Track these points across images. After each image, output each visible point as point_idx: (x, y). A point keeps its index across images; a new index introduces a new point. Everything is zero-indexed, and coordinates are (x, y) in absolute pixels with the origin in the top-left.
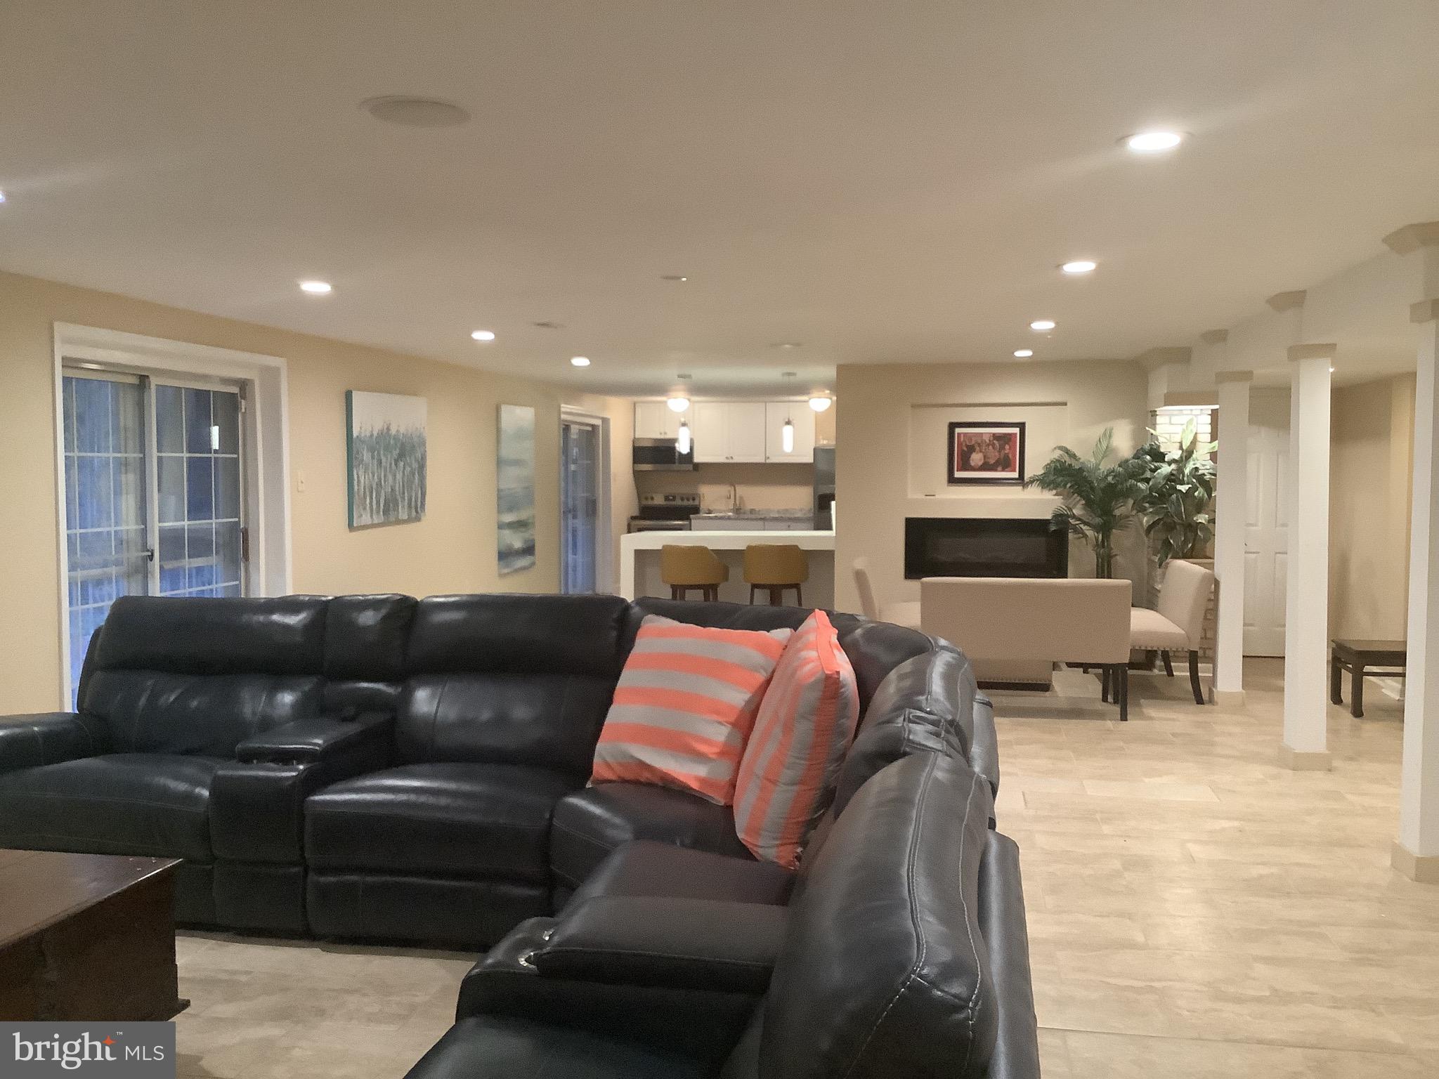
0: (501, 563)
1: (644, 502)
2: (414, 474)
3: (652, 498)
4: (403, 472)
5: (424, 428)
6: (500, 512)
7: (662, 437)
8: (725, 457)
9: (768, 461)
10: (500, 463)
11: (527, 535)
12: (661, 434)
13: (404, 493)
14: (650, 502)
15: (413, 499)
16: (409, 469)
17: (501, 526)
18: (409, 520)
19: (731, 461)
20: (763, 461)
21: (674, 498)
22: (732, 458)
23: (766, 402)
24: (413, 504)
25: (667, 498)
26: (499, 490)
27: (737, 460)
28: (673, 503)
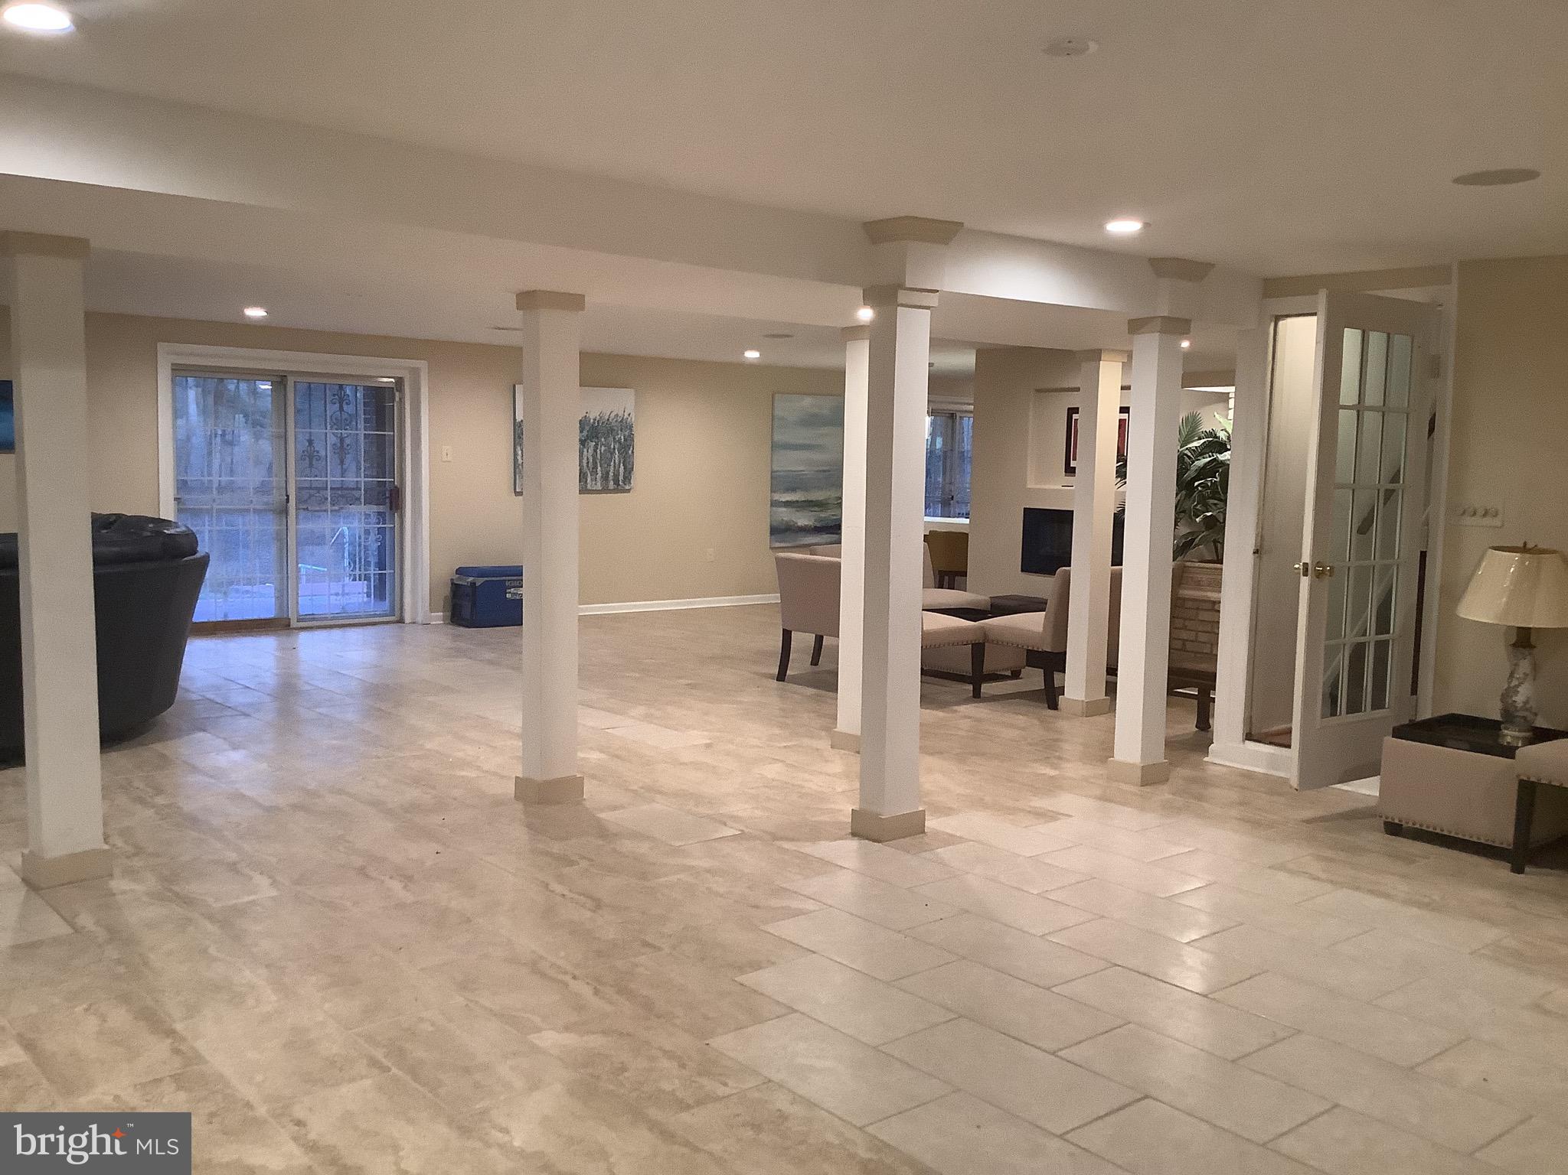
0: (773, 537)
2: (612, 454)
4: (595, 451)
5: (629, 415)
6: (772, 491)
10: (775, 447)
11: (823, 515)
13: (595, 467)
15: (611, 474)
16: (603, 448)
17: (774, 504)
18: (605, 490)
24: (611, 478)
26: (772, 472)
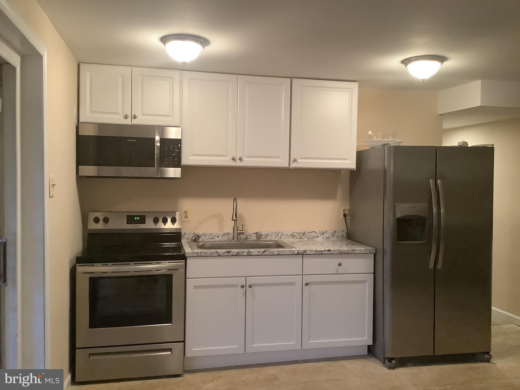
1: (92, 226)
3: (106, 220)
7: (128, 122)
8: (229, 158)
9: (293, 165)
12: (126, 117)
14: (100, 226)
19: (238, 164)
20: (285, 164)
21: (142, 220)
22: (241, 159)
23: (291, 78)
25: (130, 219)
27: (248, 162)
28: (141, 226)
